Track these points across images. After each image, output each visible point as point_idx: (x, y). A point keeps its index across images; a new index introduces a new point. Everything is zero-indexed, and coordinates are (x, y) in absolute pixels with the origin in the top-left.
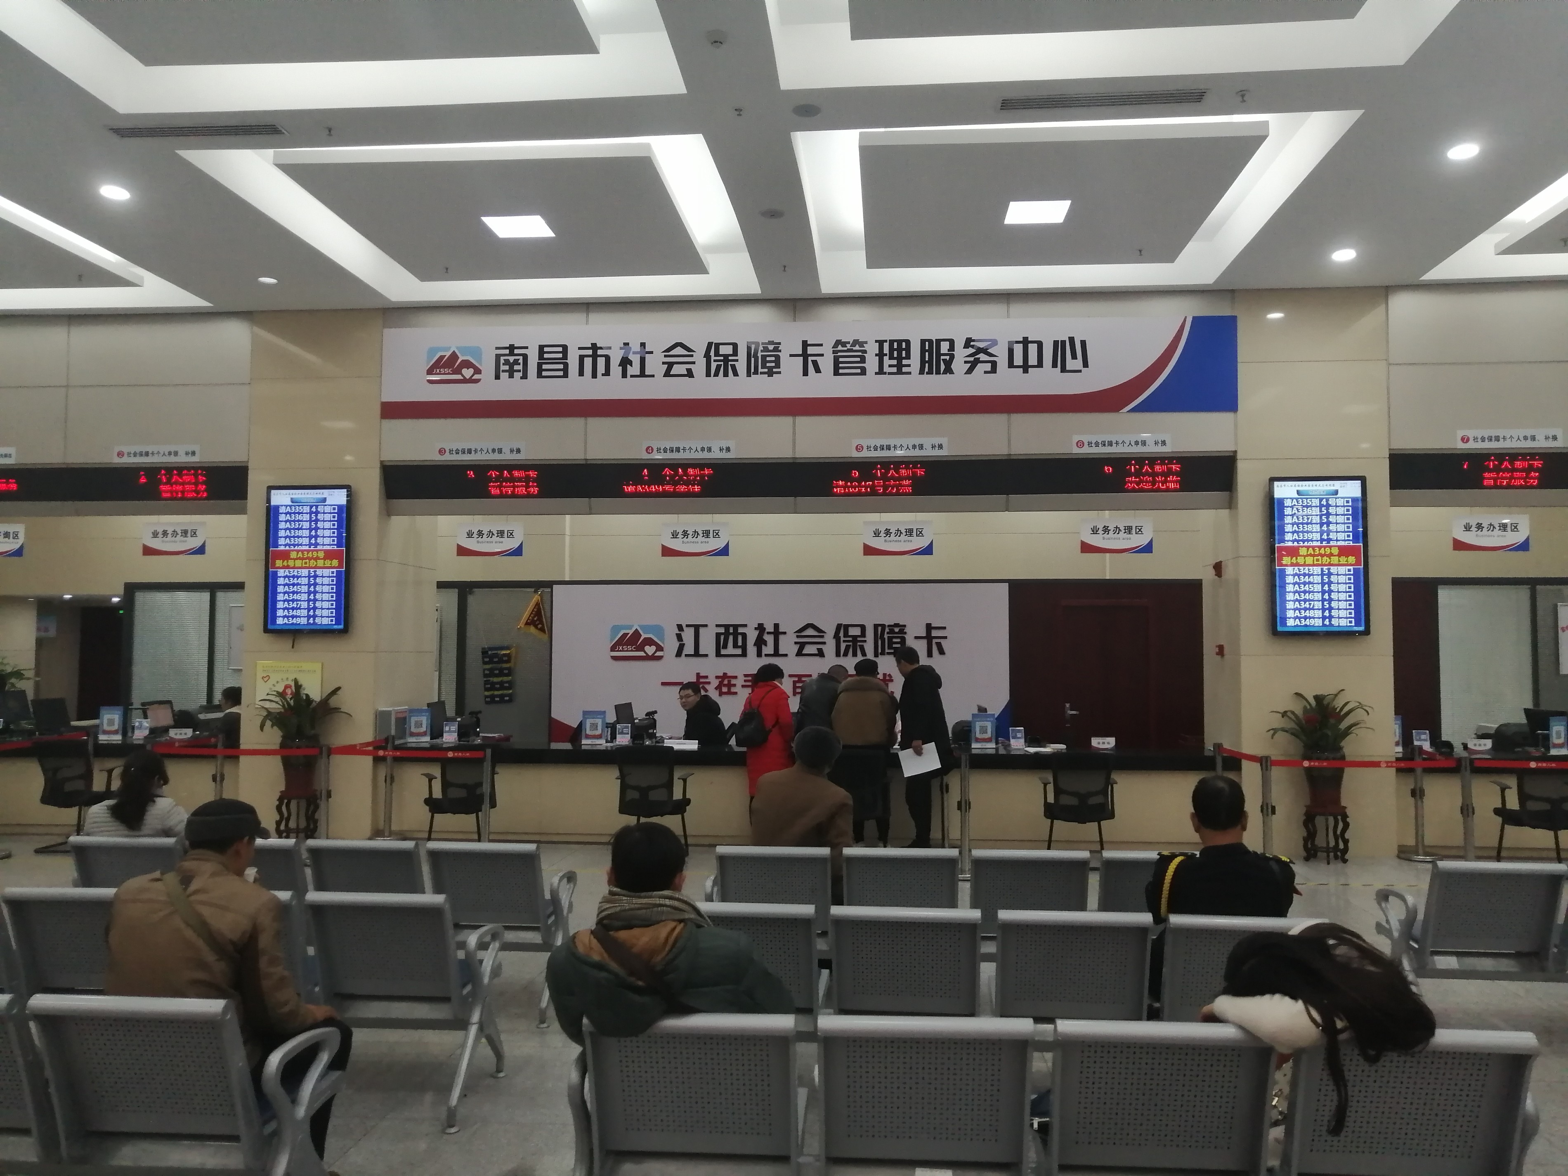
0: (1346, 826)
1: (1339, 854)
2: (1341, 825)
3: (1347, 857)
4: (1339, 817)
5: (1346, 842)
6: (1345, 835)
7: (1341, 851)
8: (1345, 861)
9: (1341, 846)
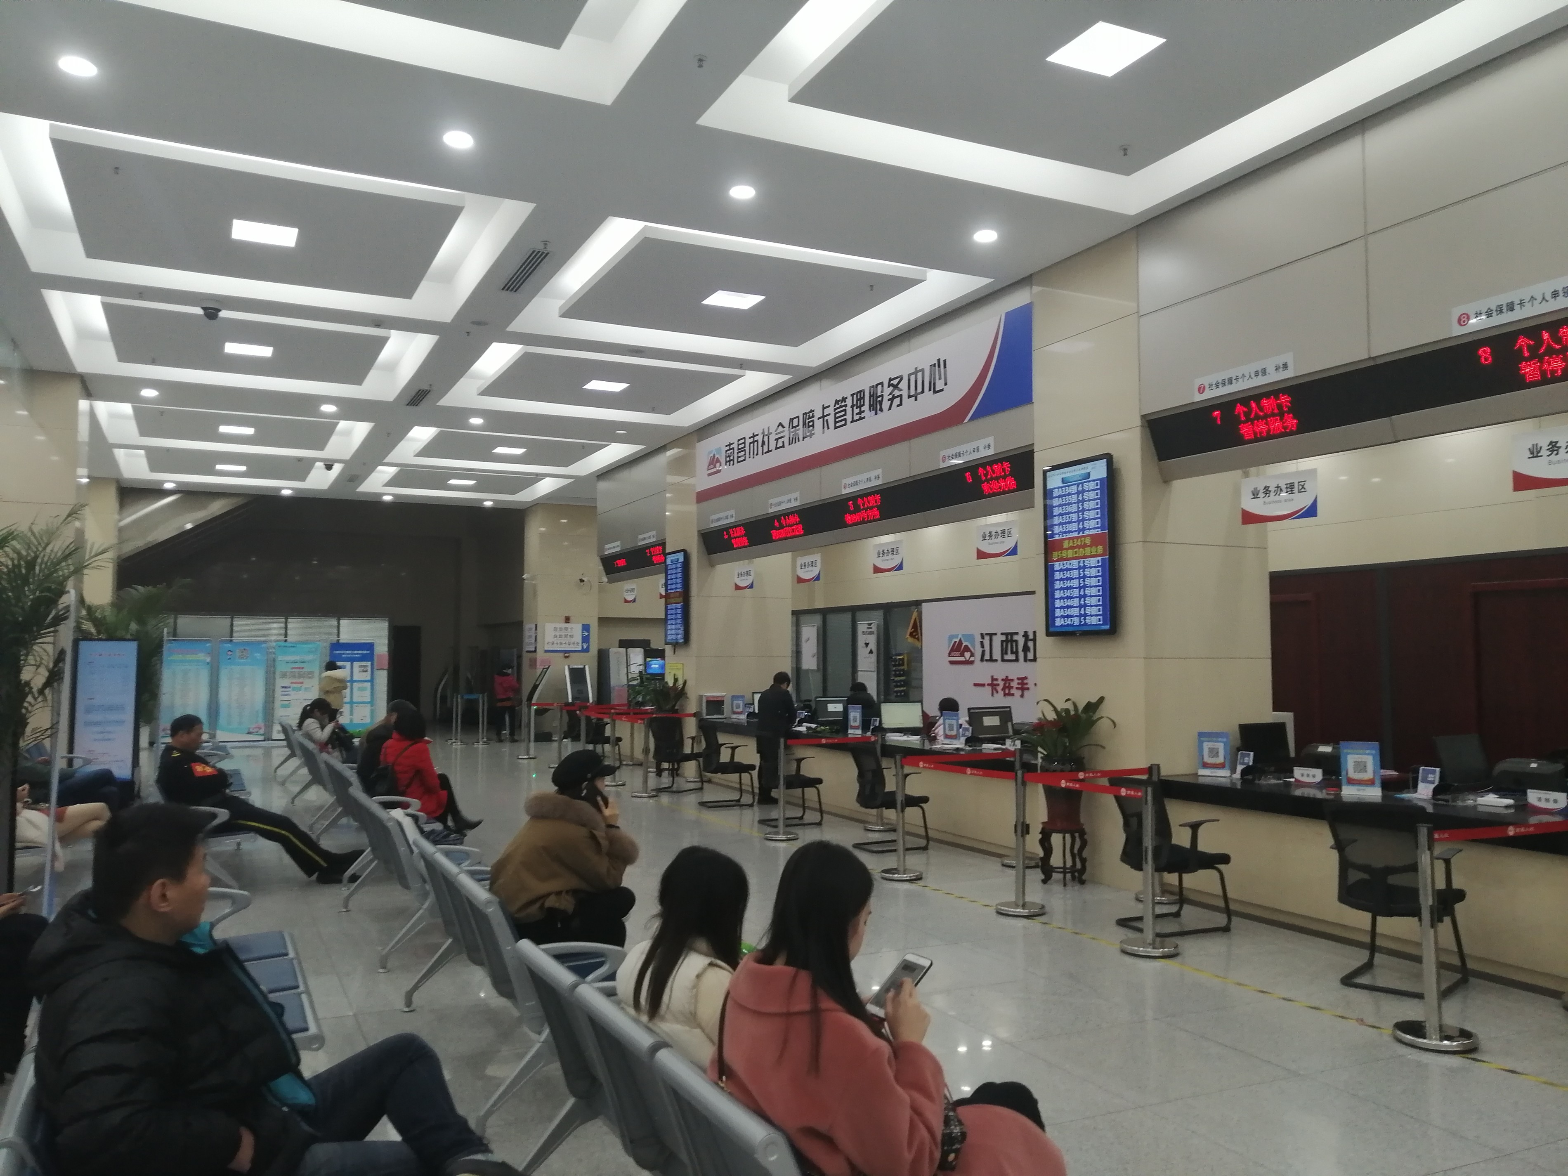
0: (1084, 844)
1: (1076, 874)
2: (1078, 843)
3: (1084, 877)
4: (1077, 835)
5: (1084, 861)
6: (1083, 854)
7: (1079, 871)
8: (1082, 882)
9: (1079, 865)
